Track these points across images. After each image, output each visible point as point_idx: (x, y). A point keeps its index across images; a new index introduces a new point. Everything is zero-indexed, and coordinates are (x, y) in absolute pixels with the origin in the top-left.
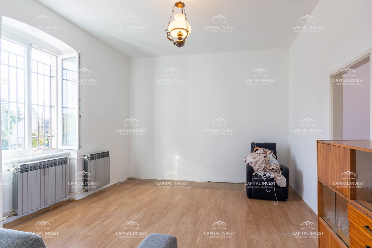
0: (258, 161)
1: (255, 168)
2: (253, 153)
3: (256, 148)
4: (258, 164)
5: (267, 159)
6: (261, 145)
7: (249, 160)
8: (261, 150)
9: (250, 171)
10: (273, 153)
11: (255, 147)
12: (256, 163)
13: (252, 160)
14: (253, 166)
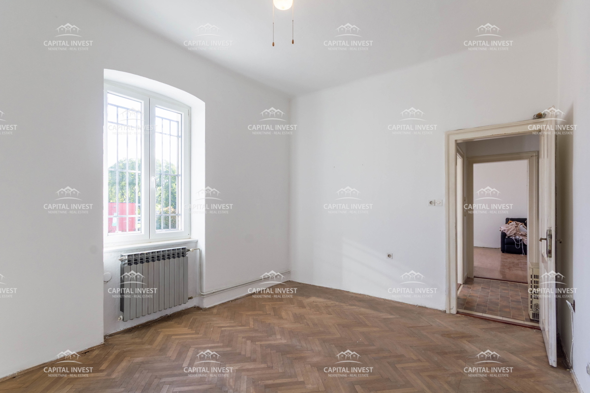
0: (510, 229)
1: (508, 233)
2: (507, 224)
3: (510, 221)
4: (510, 231)
5: (517, 228)
6: (513, 220)
7: (503, 228)
8: (514, 223)
9: (504, 235)
10: (523, 225)
11: (508, 221)
12: (508, 230)
13: (505, 228)
14: (505, 232)
